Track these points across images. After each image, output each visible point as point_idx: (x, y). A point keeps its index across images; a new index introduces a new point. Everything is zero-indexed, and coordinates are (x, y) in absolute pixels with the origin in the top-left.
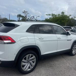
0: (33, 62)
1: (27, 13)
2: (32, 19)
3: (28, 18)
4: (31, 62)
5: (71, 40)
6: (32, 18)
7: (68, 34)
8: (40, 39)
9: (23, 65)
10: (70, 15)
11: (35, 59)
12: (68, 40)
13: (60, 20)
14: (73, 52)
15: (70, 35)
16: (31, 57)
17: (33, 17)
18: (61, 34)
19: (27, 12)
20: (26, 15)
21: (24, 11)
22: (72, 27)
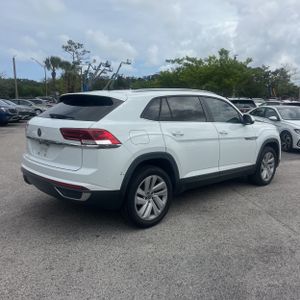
0: (161, 197)
1: (80, 51)
2: (103, 75)
3: (87, 72)
4: (155, 196)
5: (256, 138)
6: (102, 68)
7: (246, 121)
8: (174, 135)
9: (139, 203)
10: (249, 60)
11: (166, 190)
12: (247, 139)
13: (216, 77)
14: (264, 174)
15: (252, 123)
16: (156, 184)
17: (107, 65)
18: (228, 122)
19: (80, 45)
20: (76, 59)
21: (70, 42)
22: (255, 100)
